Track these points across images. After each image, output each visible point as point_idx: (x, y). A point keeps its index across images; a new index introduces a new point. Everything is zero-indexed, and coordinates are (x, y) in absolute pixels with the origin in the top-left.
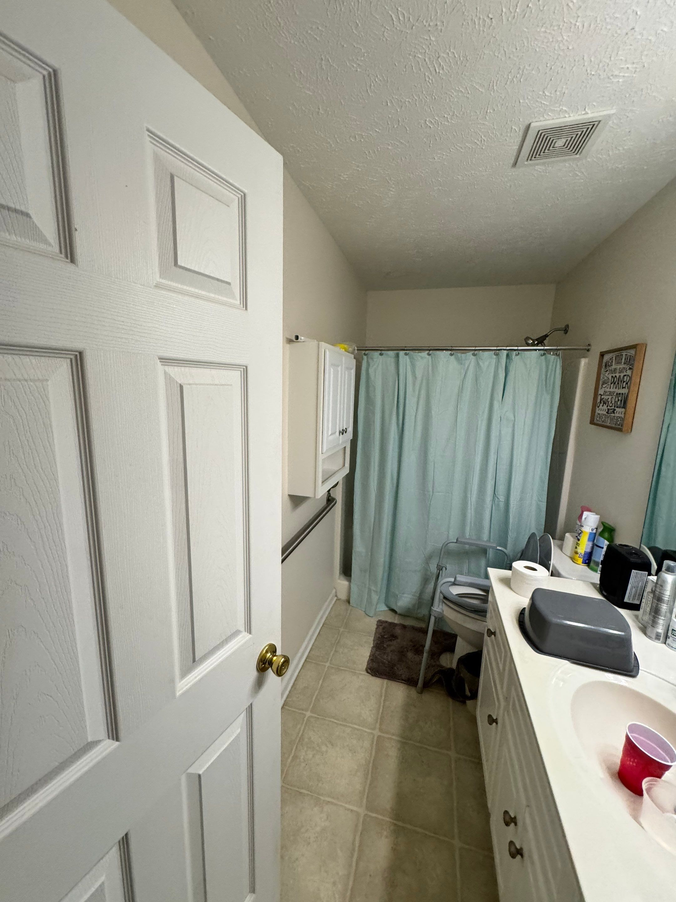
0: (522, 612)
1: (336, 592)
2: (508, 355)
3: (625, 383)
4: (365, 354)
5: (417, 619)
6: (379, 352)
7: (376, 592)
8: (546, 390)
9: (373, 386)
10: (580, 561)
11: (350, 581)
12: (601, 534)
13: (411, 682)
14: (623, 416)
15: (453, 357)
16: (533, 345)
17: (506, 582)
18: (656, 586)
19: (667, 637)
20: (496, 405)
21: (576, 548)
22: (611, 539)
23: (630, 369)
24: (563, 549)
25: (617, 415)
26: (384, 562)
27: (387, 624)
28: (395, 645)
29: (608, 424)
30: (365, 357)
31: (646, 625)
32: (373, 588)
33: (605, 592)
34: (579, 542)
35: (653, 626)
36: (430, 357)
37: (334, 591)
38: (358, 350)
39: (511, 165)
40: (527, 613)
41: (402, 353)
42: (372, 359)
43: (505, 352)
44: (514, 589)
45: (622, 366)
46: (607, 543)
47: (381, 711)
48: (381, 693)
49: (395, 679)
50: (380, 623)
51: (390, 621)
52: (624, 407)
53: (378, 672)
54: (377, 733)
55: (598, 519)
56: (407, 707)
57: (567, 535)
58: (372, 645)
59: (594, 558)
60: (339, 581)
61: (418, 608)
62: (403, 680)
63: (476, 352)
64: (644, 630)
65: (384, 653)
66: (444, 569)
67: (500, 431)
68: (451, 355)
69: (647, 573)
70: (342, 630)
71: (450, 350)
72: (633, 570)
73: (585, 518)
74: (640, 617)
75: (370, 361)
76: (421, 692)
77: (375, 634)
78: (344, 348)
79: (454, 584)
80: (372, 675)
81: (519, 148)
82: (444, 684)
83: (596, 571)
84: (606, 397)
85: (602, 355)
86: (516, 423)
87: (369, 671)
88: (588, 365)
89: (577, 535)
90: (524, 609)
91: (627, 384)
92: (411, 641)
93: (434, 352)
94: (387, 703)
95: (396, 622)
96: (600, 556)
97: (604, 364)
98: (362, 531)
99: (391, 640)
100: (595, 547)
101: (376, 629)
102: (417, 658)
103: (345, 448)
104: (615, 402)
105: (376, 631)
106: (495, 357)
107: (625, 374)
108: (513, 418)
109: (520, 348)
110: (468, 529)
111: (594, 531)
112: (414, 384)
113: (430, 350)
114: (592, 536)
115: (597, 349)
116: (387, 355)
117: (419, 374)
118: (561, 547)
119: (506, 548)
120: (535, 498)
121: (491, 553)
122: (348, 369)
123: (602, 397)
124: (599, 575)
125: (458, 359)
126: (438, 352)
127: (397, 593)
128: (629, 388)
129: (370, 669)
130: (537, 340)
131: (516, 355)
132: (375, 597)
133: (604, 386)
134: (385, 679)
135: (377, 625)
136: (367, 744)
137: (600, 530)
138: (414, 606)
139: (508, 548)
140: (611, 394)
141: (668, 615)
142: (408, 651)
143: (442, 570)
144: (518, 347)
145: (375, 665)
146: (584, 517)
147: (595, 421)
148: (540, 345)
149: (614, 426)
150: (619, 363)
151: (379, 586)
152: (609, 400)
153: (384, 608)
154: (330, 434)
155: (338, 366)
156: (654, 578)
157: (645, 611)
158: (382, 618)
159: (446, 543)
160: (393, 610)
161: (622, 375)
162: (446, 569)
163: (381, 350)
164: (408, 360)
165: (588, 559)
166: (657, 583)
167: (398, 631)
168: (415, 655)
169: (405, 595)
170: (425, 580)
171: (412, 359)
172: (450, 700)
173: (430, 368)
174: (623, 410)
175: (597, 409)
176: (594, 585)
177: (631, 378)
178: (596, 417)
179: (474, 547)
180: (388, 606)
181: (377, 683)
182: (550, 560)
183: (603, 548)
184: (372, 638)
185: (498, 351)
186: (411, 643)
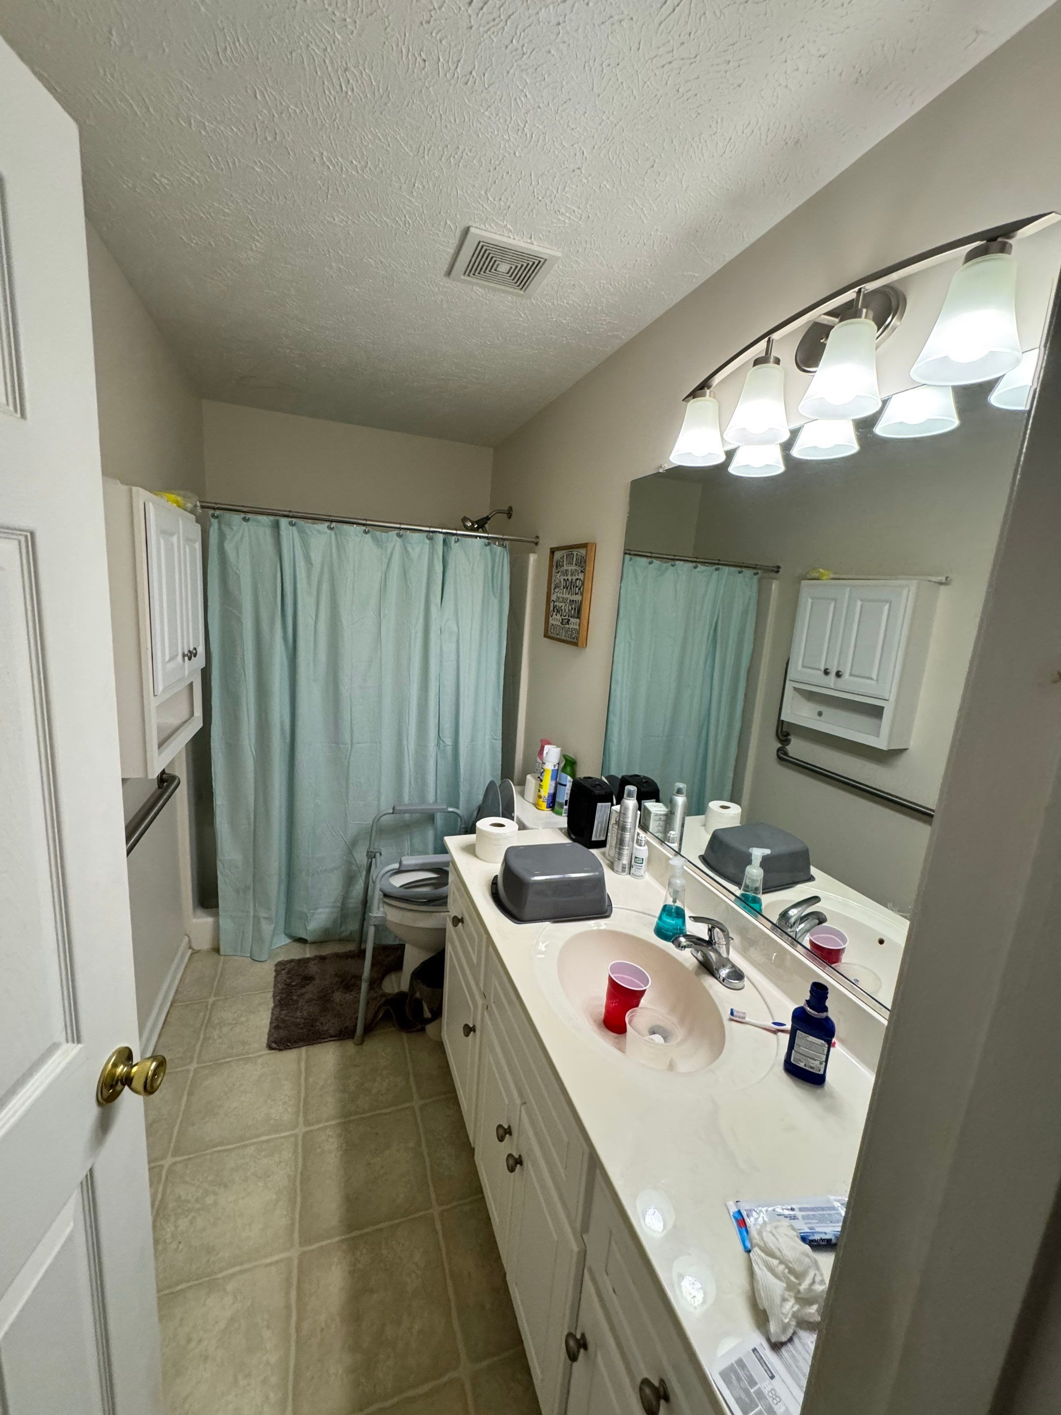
0: (494, 882)
1: (190, 942)
2: (444, 541)
3: (577, 589)
4: (213, 516)
5: (341, 940)
6: (243, 515)
7: (268, 919)
8: (494, 594)
9: (236, 574)
10: (544, 805)
11: (216, 915)
12: (564, 770)
13: (344, 1034)
14: (577, 627)
15: (368, 536)
16: (472, 529)
17: (470, 850)
18: (619, 816)
19: (631, 867)
20: (434, 610)
21: (539, 791)
22: (573, 775)
23: (582, 572)
24: (525, 796)
25: (571, 626)
26: (280, 868)
27: (293, 964)
28: (311, 990)
29: (563, 637)
30: (215, 522)
31: (612, 860)
32: (263, 914)
33: (574, 835)
34: (542, 784)
35: (619, 859)
36: (332, 533)
37: (186, 938)
38: (202, 507)
39: (443, 272)
40: (500, 881)
41: (284, 522)
42: (230, 526)
43: (441, 536)
44: (480, 857)
45: (574, 568)
46: (569, 778)
47: (303, 1095)
48: (299, 1070)
49: (319, 1040)
50: (280, 967)
51: (297, 957)
52: (579, 617)
53: (288, 1041)
54: (301, 1130)
55: (559, 752)
56: (343, 1074)
57: (529, 777)
58: (272, 1005)
59: (557, 800)
60: (194, 920)
61: (341, 924)
62: (331, 1037)
63: (402, 532)
64: (612, 866)
65: (297, 1008)
66: (378, 854)
67: (441, 647)
68: (366, 532)
69: (610, 804)
70: (211, 1000)
71: (364, 525)
72: (599, 804)
73: (547, 753)
74: (607, 854)
75: (226, 529)
76: (362, 1042)
77: (275, 986)
78: (177, 502)
79: (399, 872)
80: (280, 1050)
81: (454, 253)
82: (394, 1017)
83: (560, 814)
84: (560, 604)
85: (553, 551)
86: (460, 637)
87: (274, 1045)
88: (538, 562)
89: (539, 775)
90: (496, 877)
91: (579, 589)
92: (336, 975)
93: (339, 525)
94: (311, 1080)
95: (308, 956)
96: (565, 795)
97: (554, 563)
98: (233, 825)
99: (303, 986)
100: (558, 785)
101: (275, 977)
102: (349, 997)
103: (191, 685)
104: (569, 610)
105: (275, 980)
106: (427, 541)
107: (577, 577)
108: (456, 629)
109: (459, 532)
110: (406, 790)
111: (556, 768)
112: (309, 577)
113: (332, 521)
114: (556, 772)
115: (548, 542)
116: (258, 521)
117: (316, 557)
118: (522, 794)
119: (458, 808)
120: (488, 737)
121: (439, 819)
122: (188, 540)
123: (556, 604)
124: (566, 819)
125: (375, 540)
126: (346, 527)
127: (306, 910)
128: (582, 594)
129: (275, 1042)
130: (477, 522)
131: (456, 542)
132: (267, 928)
133: (556, 590)
134: (301, 1047)
135: (276, 971)
136: (287, 1155)
137: (562, 765)
138: (335, 921)
139: (461, 807)
140: (564, 600)
141: (631, 843)
142: (333, 992)
143: (375, 857)
144: (456, 530)
145: (283, 1033)
146: (545, 752)
147: (549, 634)
148: (481, 530)
149: (569, 639)
150: (570, 563)
151: (273, 908)
152: (563, 608)
153: (285, 940)
154: (167, 658)
155: (172, 534)
156: (617, 808)
157: (611, 846)
158: (282, 958)
159: (377, 819)
160: (302, 941)
161: (574, 578)
162: (381, 854)
163: (247, 512)
164: (296, 534)
165: (552, 802)
166: (620, 812)
167: (313, 969)
168: (345, 993)
169: (320, 910)
170: (350, 880)
171: (301, 532)
172: (404, 1036)
173: (334, 550)
174: (578, 620)
175: (551, 619)
176: (561, 829)
177: (583, 584)
178: (549, 628)
179: (416, 816)
180: (289, 936)
181: (290, 1058)
182: (513, 812)
183: (565, 785)
184: (270, 995)
185: (431, 534)
186: (337, 979)
